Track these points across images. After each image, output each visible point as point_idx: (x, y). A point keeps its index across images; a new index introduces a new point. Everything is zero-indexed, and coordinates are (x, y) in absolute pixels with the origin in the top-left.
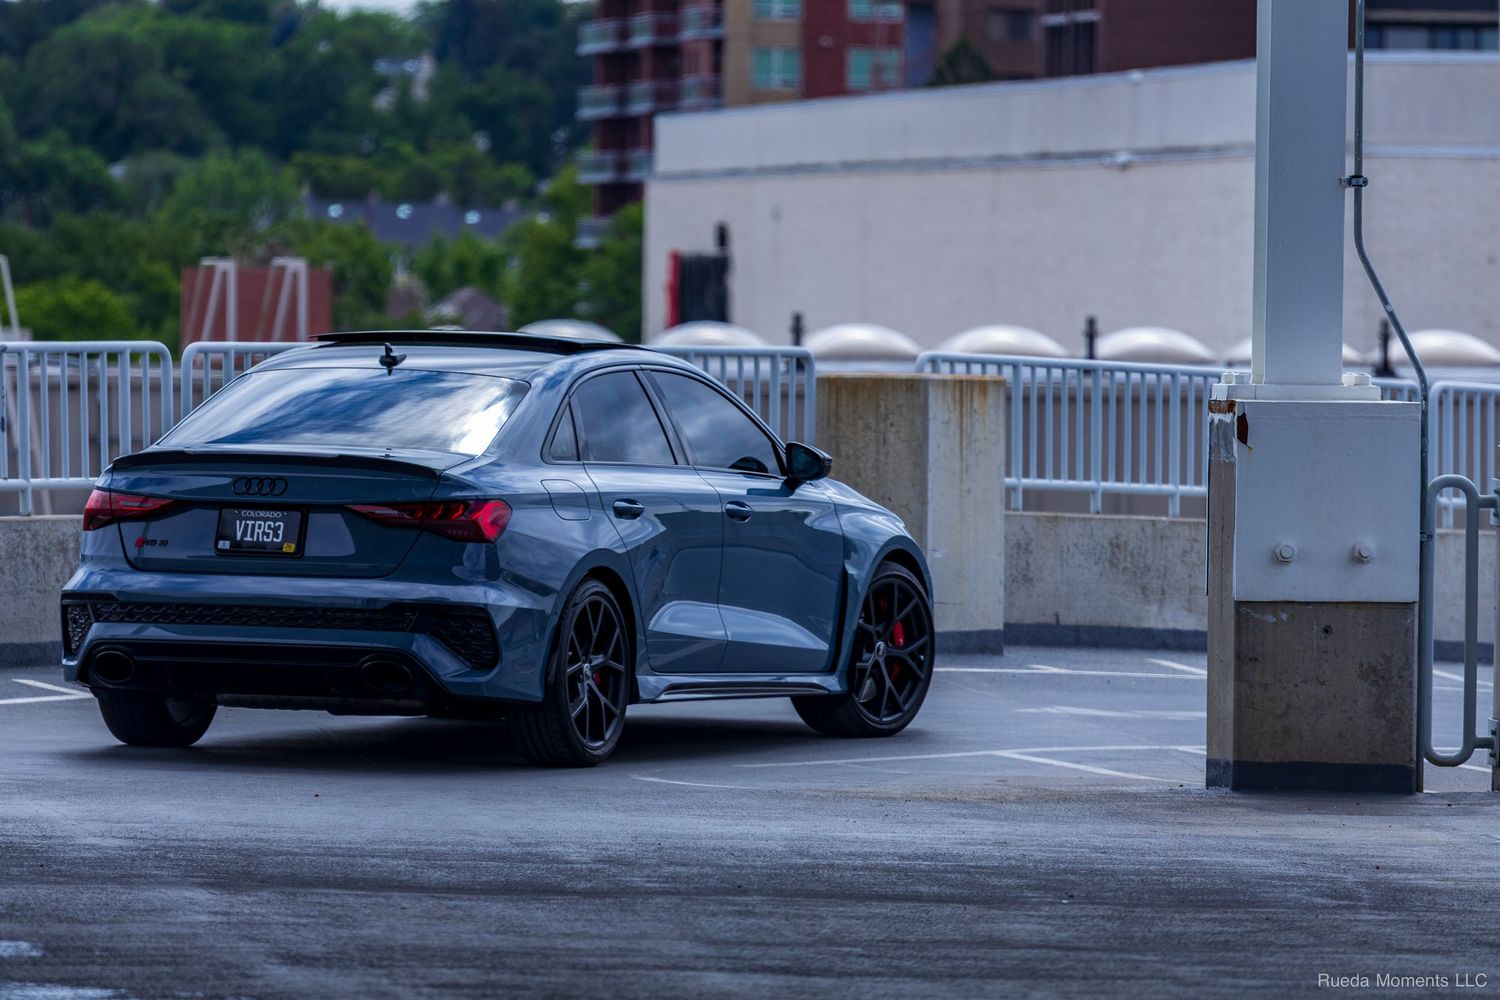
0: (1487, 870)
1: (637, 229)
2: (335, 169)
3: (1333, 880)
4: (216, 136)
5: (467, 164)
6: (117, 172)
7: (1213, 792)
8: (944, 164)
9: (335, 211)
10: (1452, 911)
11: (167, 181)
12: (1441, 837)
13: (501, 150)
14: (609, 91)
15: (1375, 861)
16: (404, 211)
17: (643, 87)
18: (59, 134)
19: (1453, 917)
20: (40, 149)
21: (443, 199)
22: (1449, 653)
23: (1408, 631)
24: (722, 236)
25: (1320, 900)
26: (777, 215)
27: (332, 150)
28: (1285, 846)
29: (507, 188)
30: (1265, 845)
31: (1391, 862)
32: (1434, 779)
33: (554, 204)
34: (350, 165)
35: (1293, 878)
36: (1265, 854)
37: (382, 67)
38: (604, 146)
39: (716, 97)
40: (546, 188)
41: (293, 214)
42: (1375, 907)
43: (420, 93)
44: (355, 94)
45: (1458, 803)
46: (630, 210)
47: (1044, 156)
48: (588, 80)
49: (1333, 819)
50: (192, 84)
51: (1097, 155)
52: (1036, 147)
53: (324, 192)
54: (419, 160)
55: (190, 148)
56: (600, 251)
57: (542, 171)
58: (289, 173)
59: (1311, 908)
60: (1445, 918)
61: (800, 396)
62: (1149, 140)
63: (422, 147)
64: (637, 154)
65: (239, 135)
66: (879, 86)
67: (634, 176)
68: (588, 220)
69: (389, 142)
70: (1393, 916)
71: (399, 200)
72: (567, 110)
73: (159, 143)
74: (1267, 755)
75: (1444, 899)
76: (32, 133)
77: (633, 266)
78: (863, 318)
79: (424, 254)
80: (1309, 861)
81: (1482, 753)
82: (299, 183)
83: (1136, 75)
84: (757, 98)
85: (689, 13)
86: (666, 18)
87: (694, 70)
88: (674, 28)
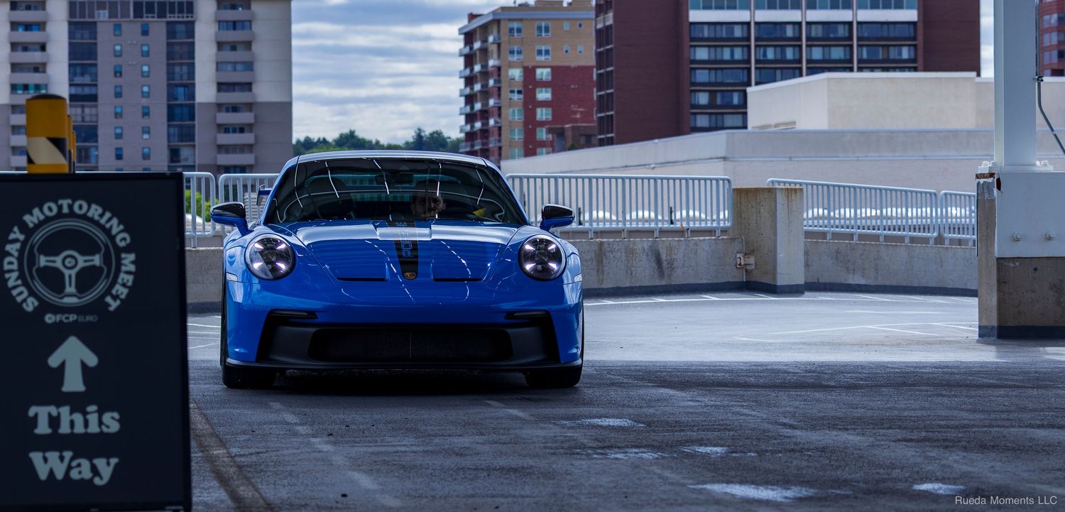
85: (492, 139)
86: (485, 141)
87: (493, 156)
88: (487, 144)
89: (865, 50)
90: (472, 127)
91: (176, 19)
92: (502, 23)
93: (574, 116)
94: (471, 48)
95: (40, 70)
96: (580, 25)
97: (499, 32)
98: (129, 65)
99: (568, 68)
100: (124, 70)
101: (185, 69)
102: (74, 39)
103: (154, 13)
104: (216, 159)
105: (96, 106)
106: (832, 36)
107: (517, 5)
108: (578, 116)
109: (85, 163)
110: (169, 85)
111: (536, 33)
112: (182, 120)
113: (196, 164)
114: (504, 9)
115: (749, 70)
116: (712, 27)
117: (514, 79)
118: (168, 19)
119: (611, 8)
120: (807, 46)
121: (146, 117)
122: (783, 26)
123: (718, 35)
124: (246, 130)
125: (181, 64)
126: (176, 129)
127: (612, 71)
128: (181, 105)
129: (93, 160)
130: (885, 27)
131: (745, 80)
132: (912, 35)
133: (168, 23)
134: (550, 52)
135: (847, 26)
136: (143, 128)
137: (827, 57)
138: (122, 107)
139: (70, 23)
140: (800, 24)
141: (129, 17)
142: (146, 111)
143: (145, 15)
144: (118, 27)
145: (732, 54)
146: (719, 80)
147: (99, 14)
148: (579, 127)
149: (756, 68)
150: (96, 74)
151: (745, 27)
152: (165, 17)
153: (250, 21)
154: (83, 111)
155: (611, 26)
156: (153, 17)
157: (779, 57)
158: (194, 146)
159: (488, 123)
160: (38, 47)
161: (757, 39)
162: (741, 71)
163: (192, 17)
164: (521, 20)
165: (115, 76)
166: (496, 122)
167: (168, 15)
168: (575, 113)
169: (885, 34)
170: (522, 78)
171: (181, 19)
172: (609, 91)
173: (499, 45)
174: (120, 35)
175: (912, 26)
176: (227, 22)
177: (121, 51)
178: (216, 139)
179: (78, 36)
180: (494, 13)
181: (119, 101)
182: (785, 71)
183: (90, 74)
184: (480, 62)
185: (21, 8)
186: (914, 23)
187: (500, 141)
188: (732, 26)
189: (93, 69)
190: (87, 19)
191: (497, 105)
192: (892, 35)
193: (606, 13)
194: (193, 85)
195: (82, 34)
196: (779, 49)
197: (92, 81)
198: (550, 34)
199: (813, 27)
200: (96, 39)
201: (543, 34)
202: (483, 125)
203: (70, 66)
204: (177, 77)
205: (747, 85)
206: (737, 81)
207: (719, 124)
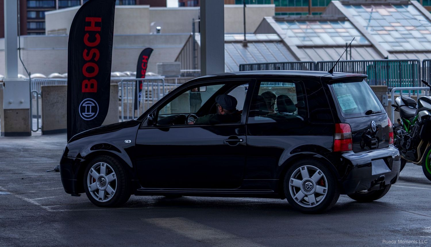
0: (40, 146)
3: (18, 148)
7: (2, 137)
10: (34, 152)
12: (34, 142)
15: (24, 145)
19: (34, 153)
22: (35, 117)
23: (29, 113)
25: (15, 151)
28: (11, 144)
30: (8, 144)
31: (26, 145)
32: (33, 134)
35: (12, 148)
36: (8, 145)
42: (23, 152)
45: (37, 137)
49: (18, 140)
59: (14, 152)
60: (33, 153)
70: (26, 153)
74: (9, 131)
75: (33, 150)
80: (15, 146)
81: (40, 130)
131: (54, 5)
146: (41, 5)
149: (59, 0)
162: (51, 1)
205: (54, 8)
206: (49, 6)
207: (41, 27)
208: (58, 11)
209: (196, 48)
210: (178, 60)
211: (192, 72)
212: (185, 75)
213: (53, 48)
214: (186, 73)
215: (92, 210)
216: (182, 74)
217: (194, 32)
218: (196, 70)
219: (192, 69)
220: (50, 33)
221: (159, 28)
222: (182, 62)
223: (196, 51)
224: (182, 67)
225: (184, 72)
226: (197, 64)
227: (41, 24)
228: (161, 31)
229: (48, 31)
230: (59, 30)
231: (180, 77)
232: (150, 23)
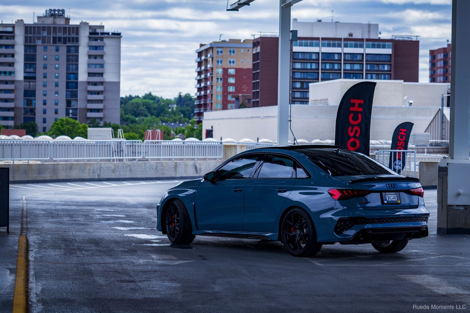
1: (202, 126)
2: (164, 119)
4: (149, 115)
5: (181, 118)
6: (137, 119)
8: (240, 118)
9: (164, 124)
11: (143, 120)
13: (185, 116)
14: (198, 109)
16: (173, 124)
17: (202, 108)
18: (130, 114)
20: (127, 116)
21: (177, 122)
24: (212, 127)
26: (219, 125)
27: (163, 116)
29: (186, 121)
33: (191, 123)
34: (166, 118)
37: (170, 106)
38: (197, 116)
39: (211, 109)
40: (190, 121)
41: (159, 124)
43: (175, 109)
44: (166, 109)
46: (201, 124)
47: (252, 117)
48: (196, 108)
50: (146, 108)
51: (259, 117)
52: (251, 116)
53: (163, 121)
54: (174, 117)
55: (146, 116)
56: (197, 129)
57: (190, 119)
58: (158, 119)
61: (221, 147)
62: (265, 115)
63: (175, 116)
64: (201, 117)
65: (152, 114)
66: (232, 108)
67: (201, 120)
68: (195, 125)
69: (171, 115)
71: (172, 123)
72: (193, 111)
73: (142, 115)
76: (127, 114)
77: (201, 131)
78: (230, 137)
79: (175, 129)
82: (159, 120)
83: (264, 107)
84: (216, 110)
85: (208, 99)
86: (205, 100)
87: (209, 106)
88: (206, 101)
89: (369, 66)
90: (200, 94)
91: (71, 45)
92: (214, 49)
93: (243, 91)
94: (201, 59)
95: (12, 65)
96: (248, 50)
97: (212, 52)
98: (50, 64)
99: (242, 69)
100: (48, 67)
101: (74, 66)
102: (27, 52)
103: (61, 42)
104: (86, 106)
105: (35, 82)
106: (355, 59)
107: (221, 41)
108: (245, 91)
109: (30, 106)
110: (67, 73)
111: (229, 53)
112: (72, 89)
113: (78, 108)
114: (214, 42)
115: (318, 73)
116: (303, 54)
117: (219, 73)
118: (67, 45)
119: (259, 45)
120: (344, 63)
121: (57, 87)
122: (334, 54)
123: (305, 58)
124: (100, 93)
125: (73, 64)
126: (70, 93)
127: (259, 72)
128: (72, 82)
129: (33, 105)
130: (378, 56)
131: (317, 77)
132: (389, 60)
133: (67, 46)
134: (235, 62)
135: (361, 55)
136: (55, 92)
137: (352, 69)
138: (46, 83)
139: (25, 46)
140: (341, 54)
141: (50, 43)
142: (57, 84)
143: (57, 42)
144: (45, 48)
145: (311, 66)
146: (305, 77)
147: (37, 42)
148: (245, 95)
149: (322, 72)
150: (36, 68)
151: (317, 54)
152: (66, 44)
153: (103, 46)
154: (30, 84)
155: (259, 52)
156: (61, 44)
157: (331, 68)
158: (77, 100)
159: (207, 92)
160: (11, 56)
161: (322, 60)
162: (315, 73)
163: (78, 44)
164: (222, 48)
165: (44, 69)
166: (211, 92)
167: (67, 43)
168: (244, 89)
169: (378, 59)
170: (222, 73)
171: (73, 45)
172: (257, 81)
173: (212, 58)
174: (47, 51)
175: (389, 56)
176: (93, 46)
177: (47, 58)
178: (87, 97)
179: (28, 51)
180: (211, 44)
181: (45, 80)
182: (334, 74)
183: (33, 68)
184: (204, 65)
185: (4, 38)
186: (390, 55)
187: (212, 100)
188: (311, 54)
189: (34, 66)
190: (33, 44)
191: (211, 84)
192: (380, 60)
193: (257, 47)
194: (77, 74)
195: (30, 51)
196: (331, 65)
197: (34, 71)
198: (235, 54)
199: (347, 55)
200: (36, 52)
201: (232, 54)
202: (205, 93)
203: (25, 64)
204: (71, 70)
205: (317, 80)
206: (313, 78)
207: (305, 96)
208: (320, 83)
209: (444, 121)
210: (427, 131)
211: (440, 142)
212: (433, 145)
213: (316, 117)
214: (434, 143)
215: (354, 265)
216: (431, 143)
217: (443, 106)
218: (444, 141)
219: (440, 140)
220: (312, 102)
221: (411, 102)
222: (431, 133)
223: (444, 124)
224: (431, 138)
225: (433, 142)
226: (445, 135)
227: (305, 93)
228: (412, 104)
229: (312, 101)
230: (321, 100)
231: (428, 147)
232: (403, 97)
